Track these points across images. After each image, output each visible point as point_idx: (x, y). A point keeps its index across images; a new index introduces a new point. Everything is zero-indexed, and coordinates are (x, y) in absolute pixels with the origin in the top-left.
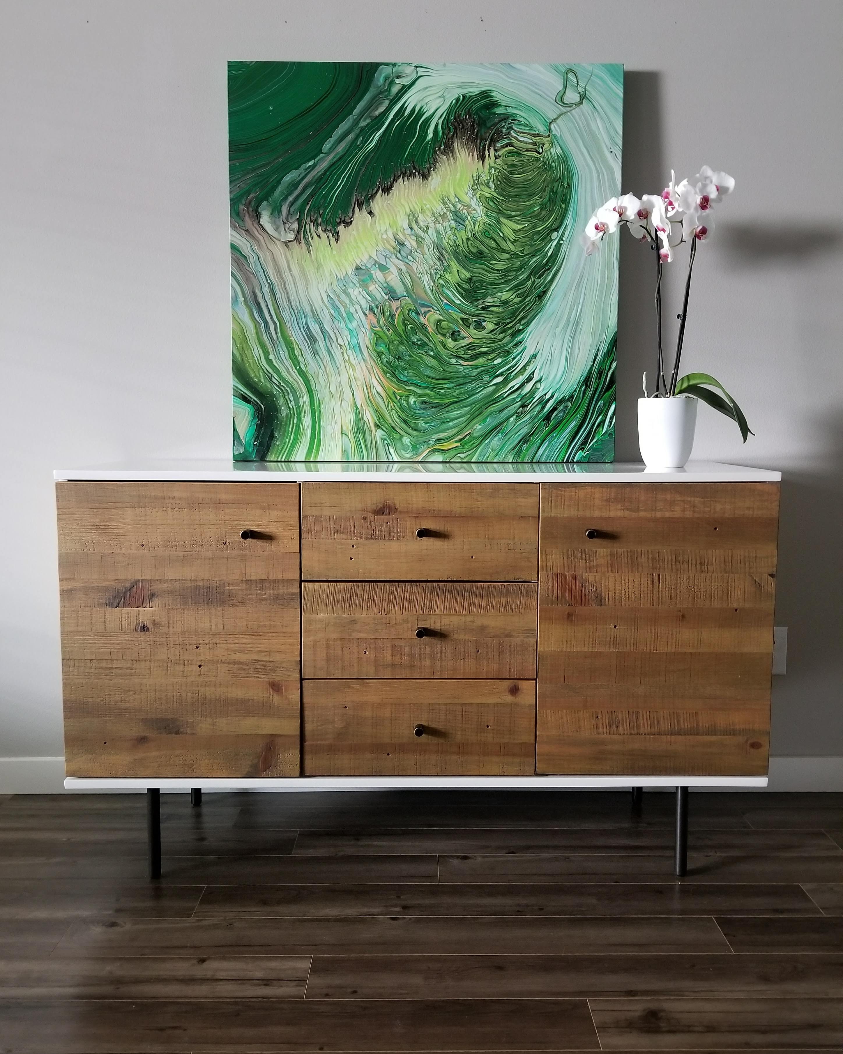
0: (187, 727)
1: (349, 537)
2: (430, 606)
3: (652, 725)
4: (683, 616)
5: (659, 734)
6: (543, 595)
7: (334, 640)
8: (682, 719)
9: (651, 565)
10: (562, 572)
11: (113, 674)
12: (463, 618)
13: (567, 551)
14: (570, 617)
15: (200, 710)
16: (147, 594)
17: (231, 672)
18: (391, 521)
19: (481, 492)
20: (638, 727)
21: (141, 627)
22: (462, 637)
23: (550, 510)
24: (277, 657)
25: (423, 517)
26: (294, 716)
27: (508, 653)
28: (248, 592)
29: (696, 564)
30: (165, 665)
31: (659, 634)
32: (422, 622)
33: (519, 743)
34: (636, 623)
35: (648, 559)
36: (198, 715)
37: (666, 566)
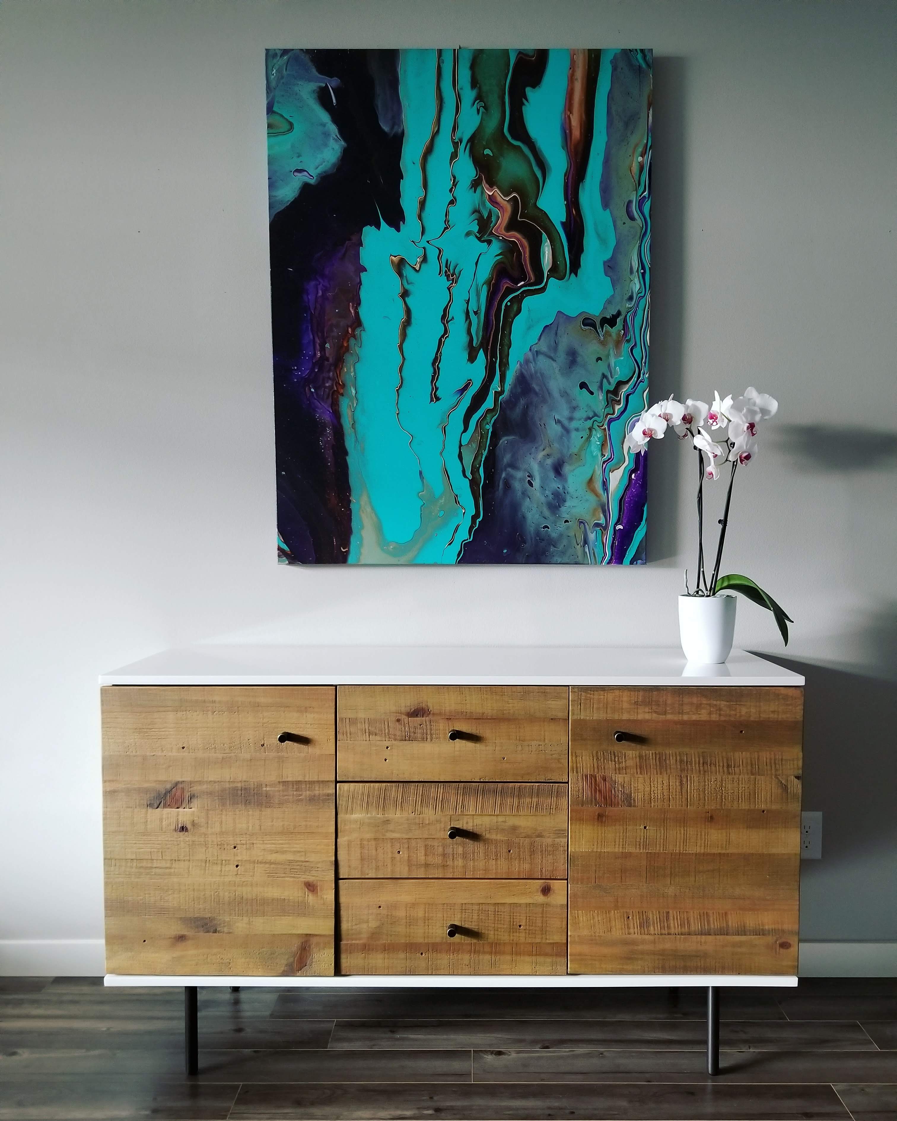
0: (225, 926)
1: (384, 739)
2: (463, 807)
3: (682, 925)
4: (712, 817)
5: (689, 934)
6: (574, 795)
7: (369, 840)
8: (711, 919)
9: (679, 767)
10: (592, 773)
11: (153, 874)
12: (495, 818)
13: (597, 753)
14: (601, 818)
15: (237, 909)
16: (187, 795)
17: (267, 872)
18: (424, 723)
19: (512, 695)
20: (669, 927)
21: (180, 828)
22: (493, 836)
23: (579, 712)
24: (313, 858)
25: (456, 719)
26: (328, 916)
27: (539, 853)
28: (285, 793)
29: (723, 766)
30: (204, 865)
31: (688, 835)
32: (455, 822)
33: (551, 943)
34: (665, 825)
35: (676, 761)
36: (235, 914)
37: (694, 768)
